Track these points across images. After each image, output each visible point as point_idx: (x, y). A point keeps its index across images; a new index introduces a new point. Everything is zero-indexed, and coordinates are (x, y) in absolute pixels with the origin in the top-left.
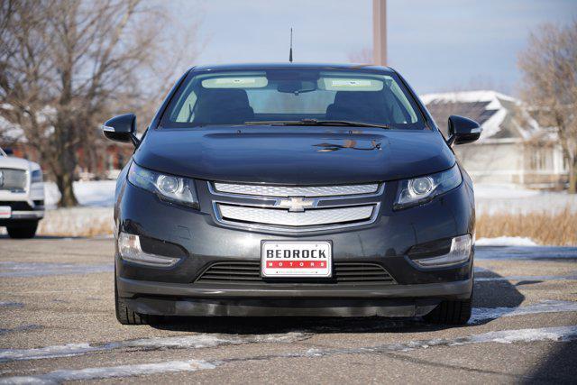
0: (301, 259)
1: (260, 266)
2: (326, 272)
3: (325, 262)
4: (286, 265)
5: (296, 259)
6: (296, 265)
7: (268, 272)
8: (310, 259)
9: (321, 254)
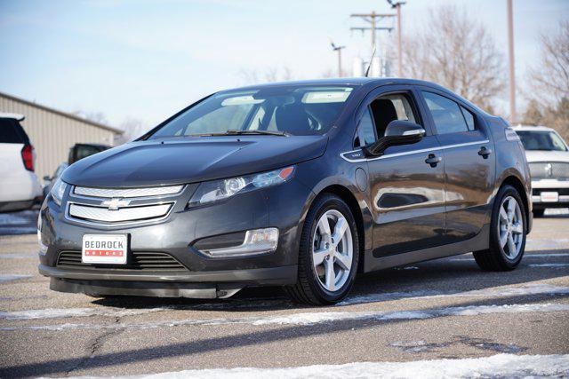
0: (107, 249)
1: (81, 254)
2: (123, 260)
3: (122, 252)
4: (97, 253)
5: (103, 249)
6: (104, 253)
7: (86, 259)
8: (112, 249)
9: (120, 245)
